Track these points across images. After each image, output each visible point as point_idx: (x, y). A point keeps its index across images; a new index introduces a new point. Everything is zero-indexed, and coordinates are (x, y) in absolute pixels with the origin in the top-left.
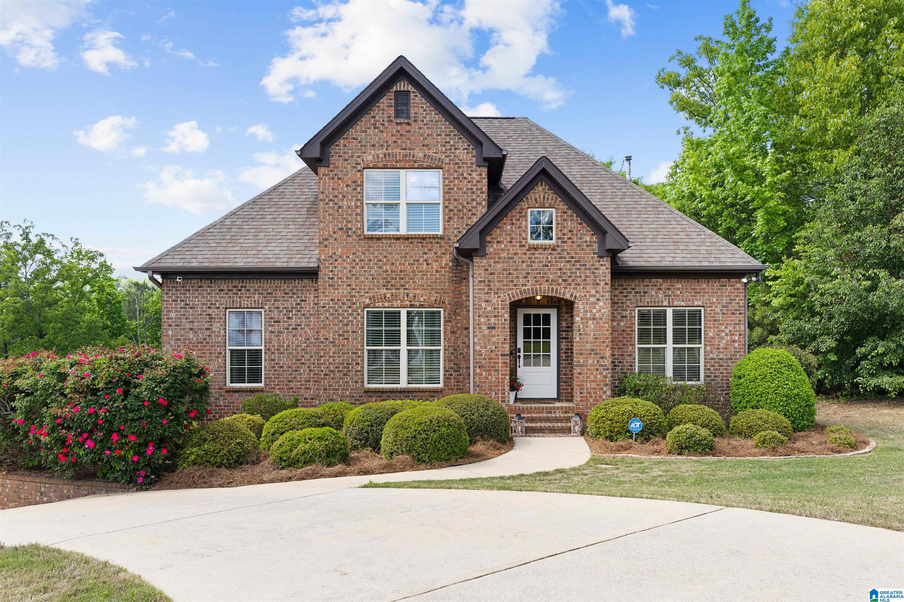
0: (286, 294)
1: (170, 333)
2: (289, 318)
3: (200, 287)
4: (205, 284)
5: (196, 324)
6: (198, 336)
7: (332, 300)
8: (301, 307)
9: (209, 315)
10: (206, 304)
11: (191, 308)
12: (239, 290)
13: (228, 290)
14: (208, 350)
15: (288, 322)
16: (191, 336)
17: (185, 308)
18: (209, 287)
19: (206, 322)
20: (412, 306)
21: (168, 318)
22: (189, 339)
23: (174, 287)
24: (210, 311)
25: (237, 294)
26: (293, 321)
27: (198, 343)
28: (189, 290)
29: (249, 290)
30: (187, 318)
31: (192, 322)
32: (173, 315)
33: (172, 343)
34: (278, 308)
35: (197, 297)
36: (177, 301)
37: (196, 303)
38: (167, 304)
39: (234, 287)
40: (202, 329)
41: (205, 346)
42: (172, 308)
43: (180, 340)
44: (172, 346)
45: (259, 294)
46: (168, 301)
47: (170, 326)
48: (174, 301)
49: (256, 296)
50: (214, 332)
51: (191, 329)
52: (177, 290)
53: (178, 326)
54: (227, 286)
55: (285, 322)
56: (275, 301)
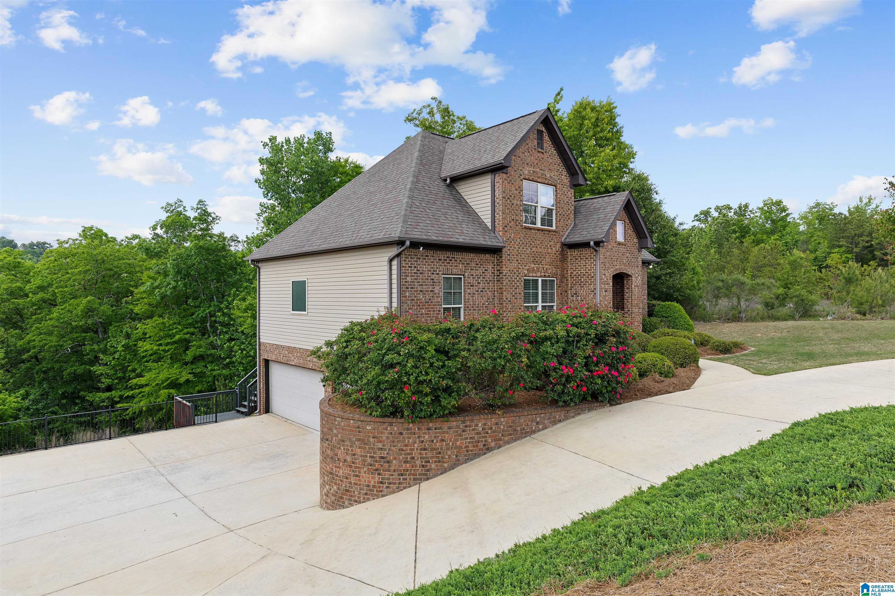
0: (477, 264)
1: (407, 294)
2: (479, 283)
3: (427, 256)
4: (430, 253)
5: (424, 287)
6: (425, 297)
7: (510, 271)
8: (485, 275)
9: (432, 279)
10: (430, 271)
11: (421, 273)
12: (451, 260)
13: (444, 260)
14: (432, 308)
15: (478, 286)
16: (421, 297)
17: (417, 273)
18: (433, 256)
19: (430, 285)
20: (545, 276)
21: (406, 282)
22: (420, 299)
23: (409, 255)
24: (433, 277)
25: (449, 263)
26: (481, 285)
27: (426, 302)
28: (420, 258)
29: (456, 261)
30: (418, 282)
31: (422, 285)
32: (409, 279)
33: (409, 302)
34: (472, 275)
35: (425, 265)
36: (411, 267)
37: (424, 269)
38: (405, 270)
39: (448, 257)
40: (428, 291)
41: (430, 305)
42: (408, 273)
43: (414, 300)
44: (408, 306)
45: (462, 264)
46: (406, 267)
47: (407, 288)
48: (410, 267)
49: (461, 265)
50: (435, 294)
51: (421, 291)
52: (411, 258)
53: (412, 288)
54: (444, 257)
55: (476, 286)
56: (471, 269)
